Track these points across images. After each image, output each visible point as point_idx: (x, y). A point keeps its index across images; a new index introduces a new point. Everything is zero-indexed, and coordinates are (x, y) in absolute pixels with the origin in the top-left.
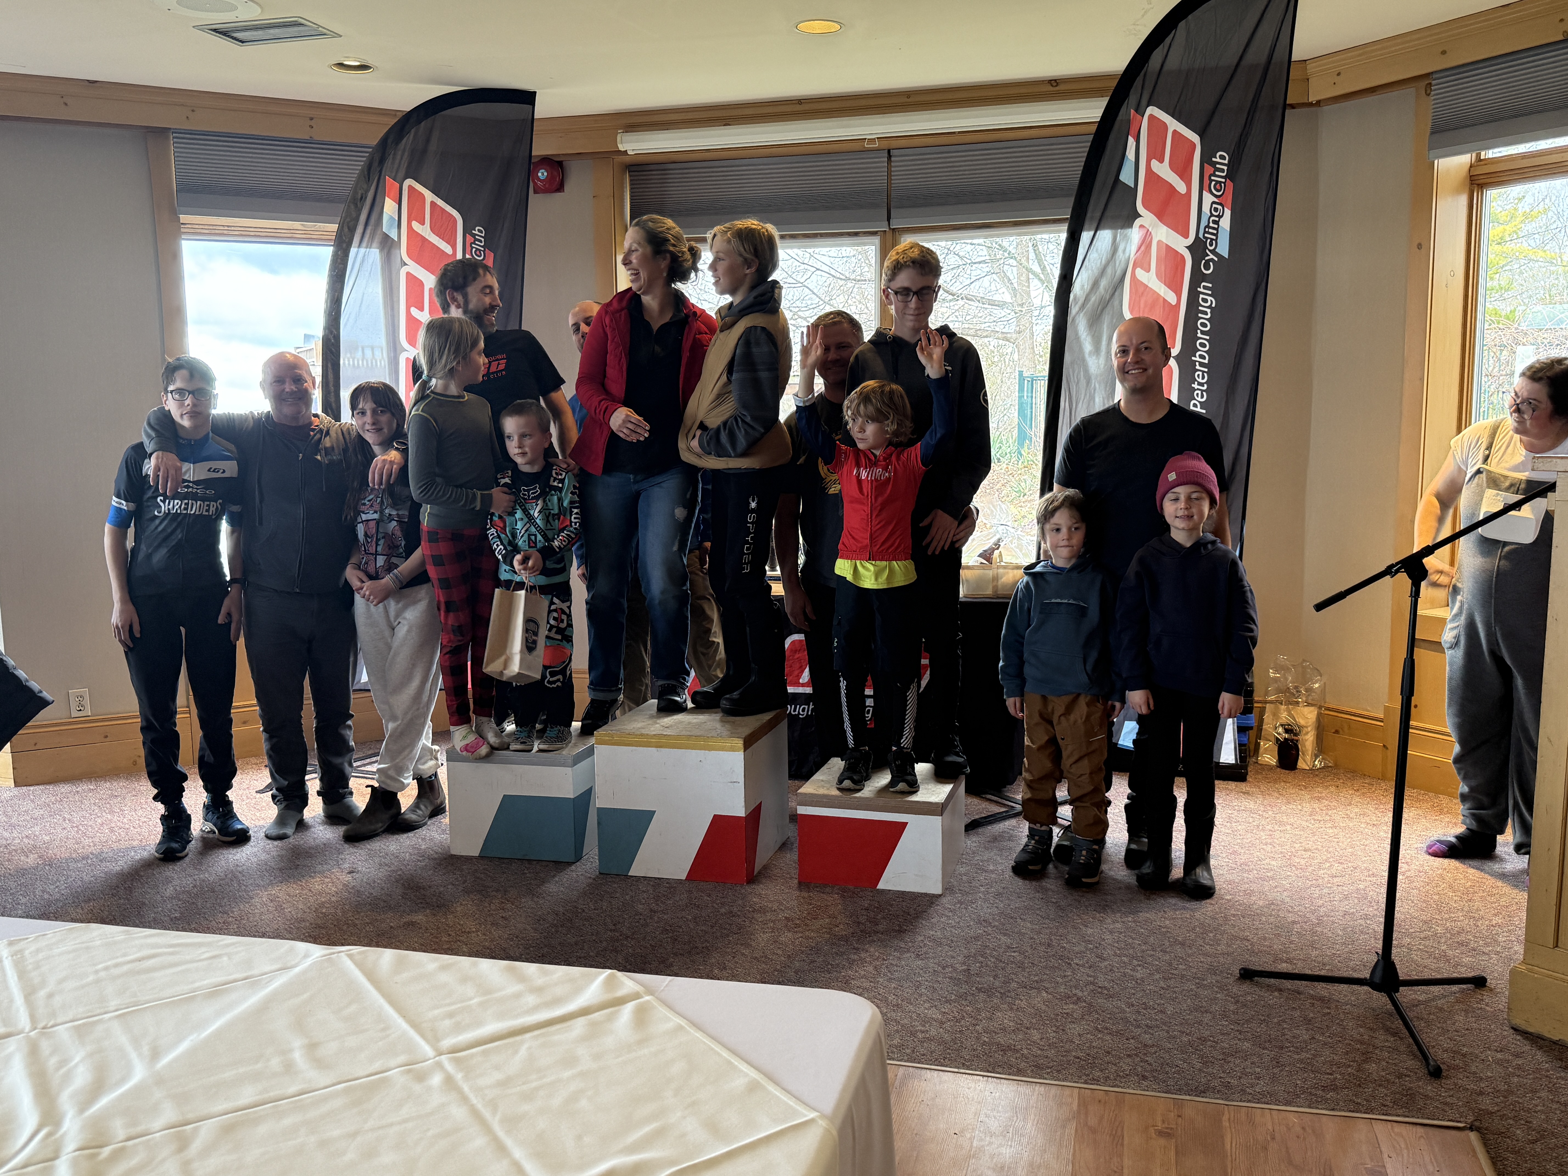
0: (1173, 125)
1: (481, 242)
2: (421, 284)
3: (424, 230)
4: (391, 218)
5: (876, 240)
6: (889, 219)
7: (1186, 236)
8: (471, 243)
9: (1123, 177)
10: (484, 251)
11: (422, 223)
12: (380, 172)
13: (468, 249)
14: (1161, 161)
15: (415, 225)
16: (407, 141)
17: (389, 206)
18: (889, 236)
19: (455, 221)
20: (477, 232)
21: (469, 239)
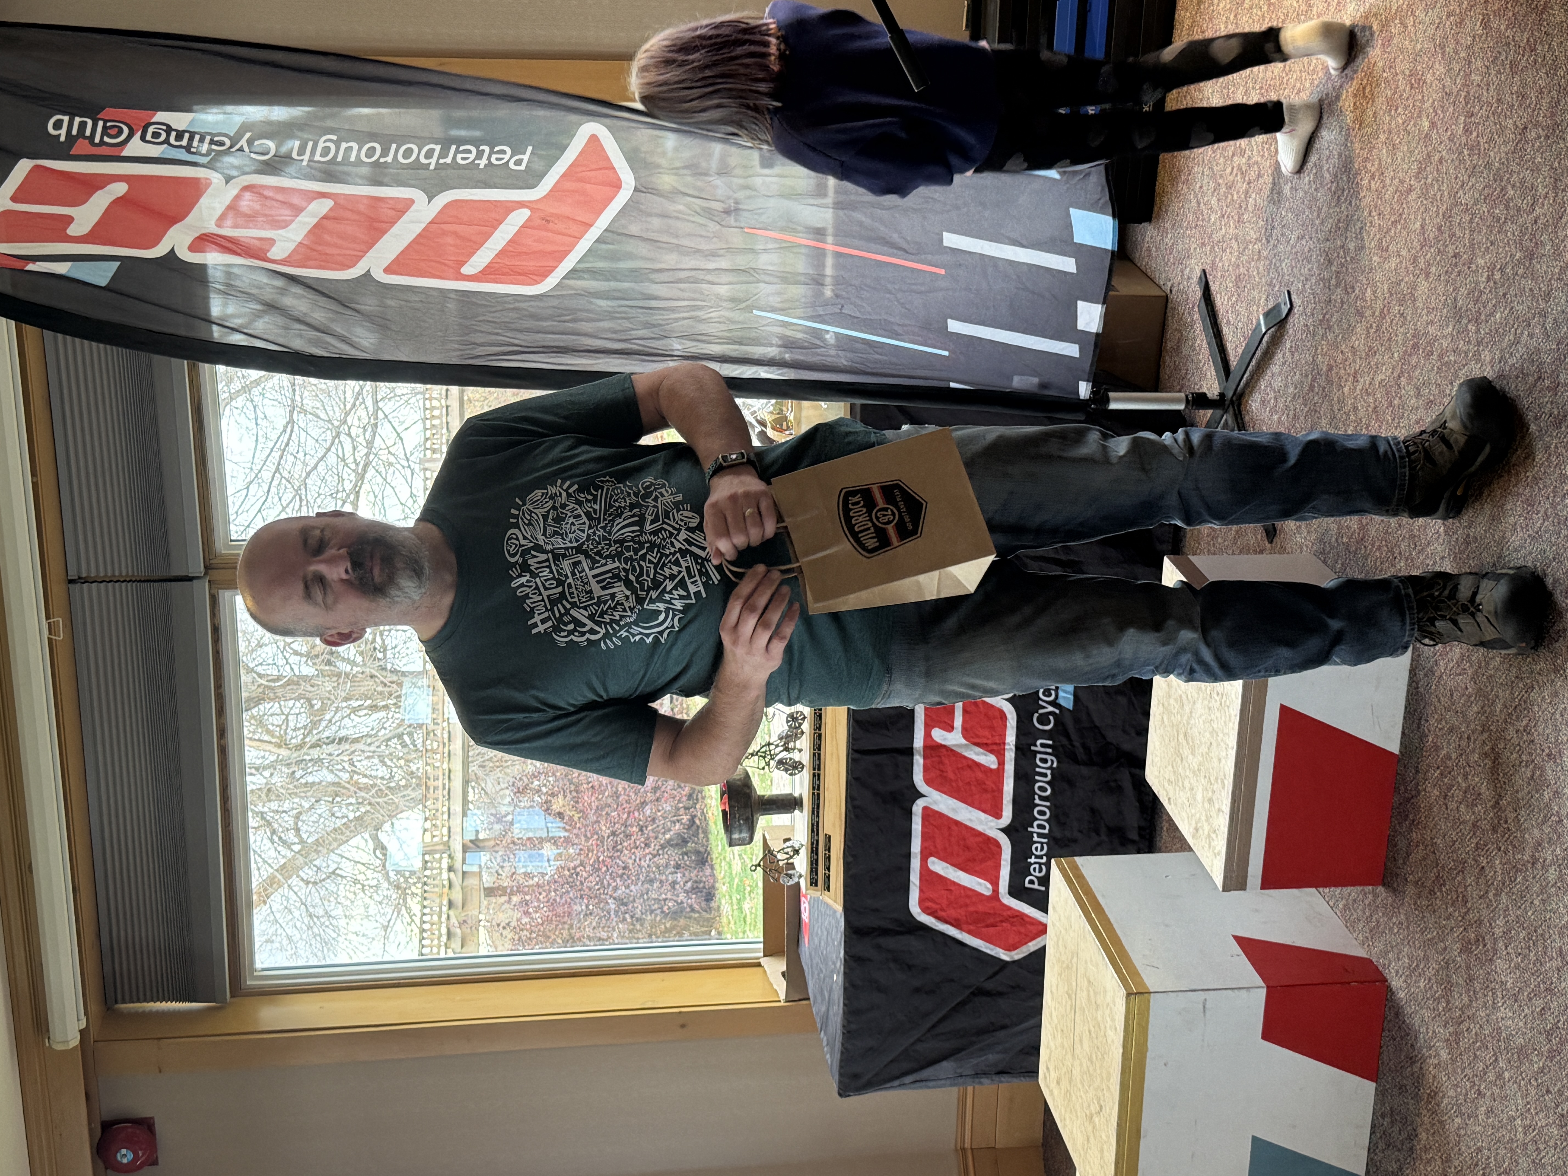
5: (226, 596)
6: (190, 579)
7: (206, 181)
9: (102, 279)
14: (67, 219)
18: (216, 575)
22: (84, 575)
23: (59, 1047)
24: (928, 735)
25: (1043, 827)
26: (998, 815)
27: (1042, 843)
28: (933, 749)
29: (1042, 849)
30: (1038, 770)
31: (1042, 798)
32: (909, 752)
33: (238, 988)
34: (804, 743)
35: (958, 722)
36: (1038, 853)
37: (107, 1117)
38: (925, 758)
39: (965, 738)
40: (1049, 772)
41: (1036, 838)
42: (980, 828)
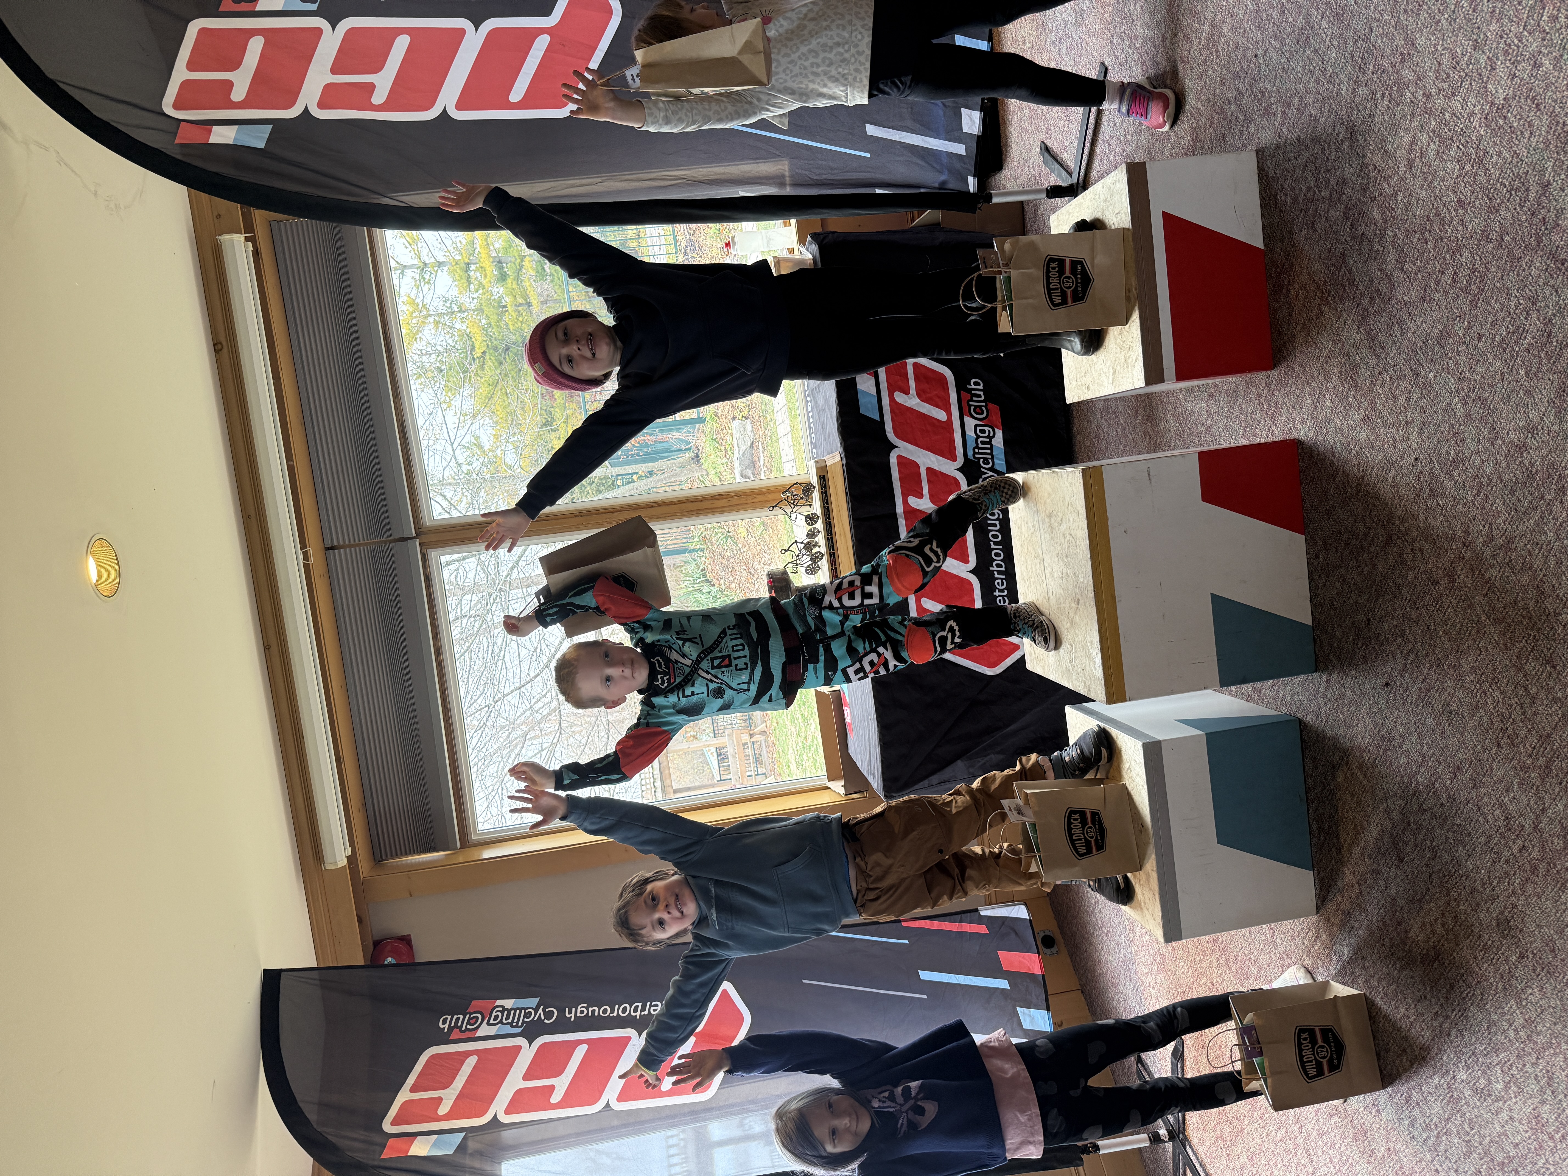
0: (180, 73)
1: (458, 1019)
2: (519, 1092)
3: (449, 1097)
4: (435, 1145)
5: (433, 554)
6: (405, 539)
7: (319, 32)
8: (461, 1031)
9: (262, 145)
10: (471, 1014)
11: (440, 1100)
12: (374, 1167)
13: (468, 1035)
14: (229, 85)
15: (443, 1110)
16: (331, 1134)
17: (420, 1148)
18: (425, 539)
19: (433, 1057)
20: (447, 1026)
21: (455, 1035)
22: (335, 544)
23: (329, 867)
24: (905, 502)
25: (1000, 566)
26: (966, 561)
27: (1002, 579)
28: (910, 512)
29: (1003, 584)
30: (989, 522)
31: (995, 543)
32: (894, 516)
33: (466, 843)
34: (821, 539)
35: (926, 490)
36: (1000, 587)
37: (376, 938)
38: (906, 520)
39: (932, 502)
40: (997, 523)
41: (996, 576)
42: (954, 572)
